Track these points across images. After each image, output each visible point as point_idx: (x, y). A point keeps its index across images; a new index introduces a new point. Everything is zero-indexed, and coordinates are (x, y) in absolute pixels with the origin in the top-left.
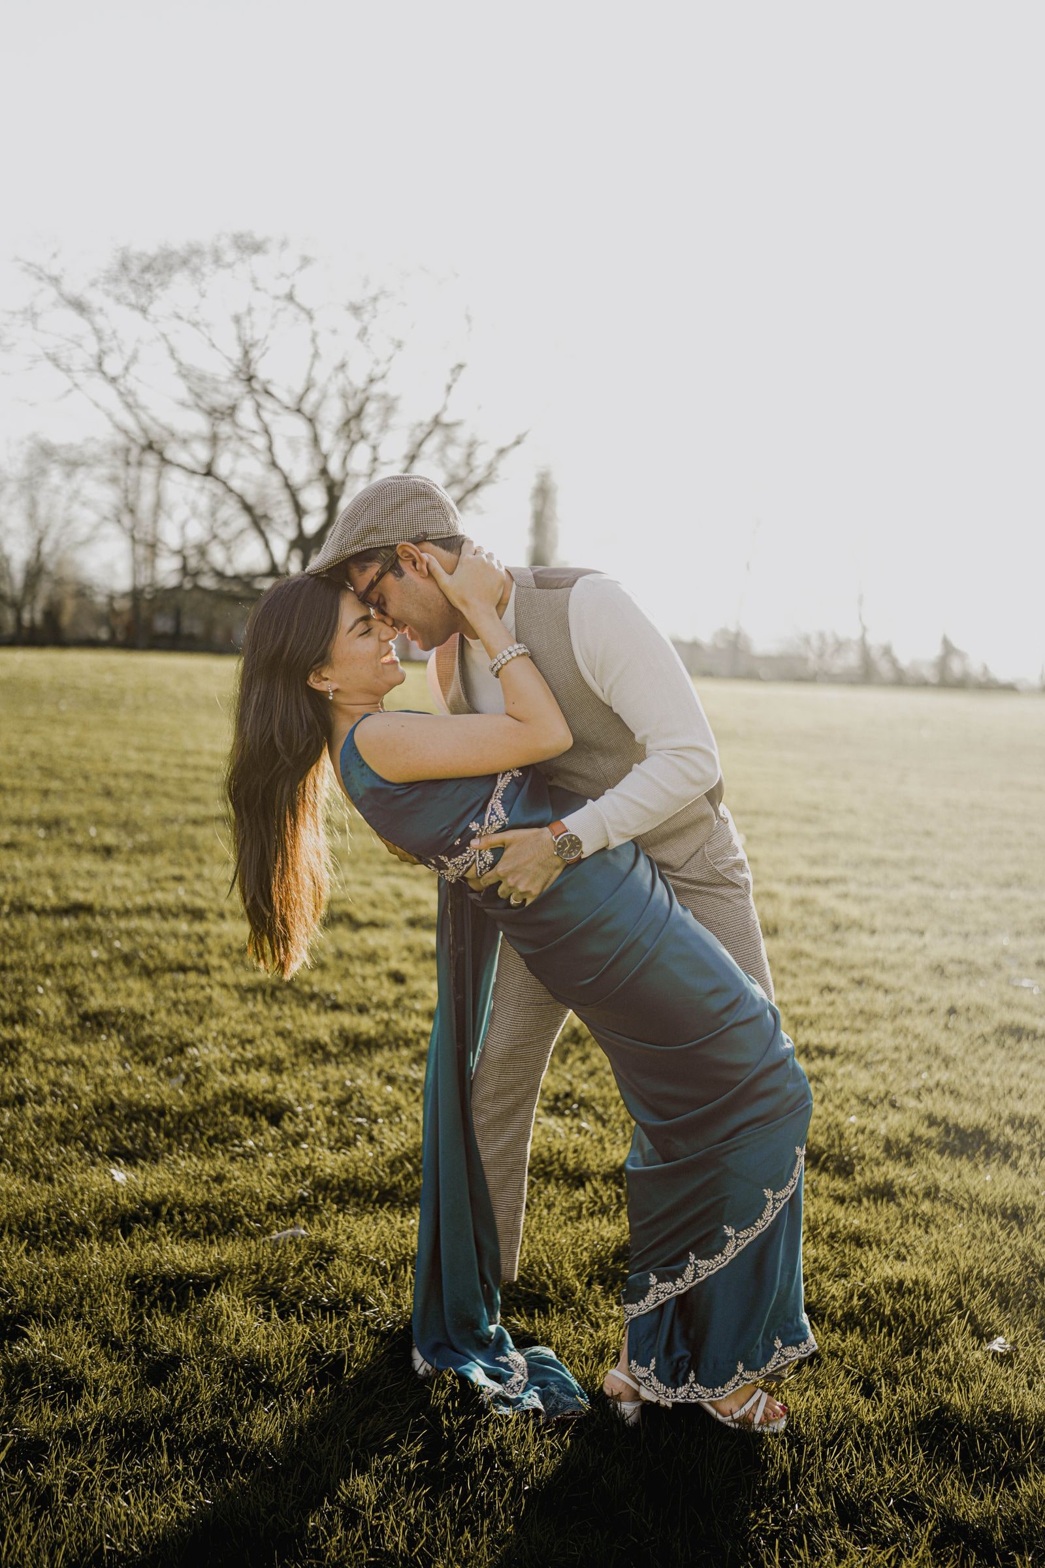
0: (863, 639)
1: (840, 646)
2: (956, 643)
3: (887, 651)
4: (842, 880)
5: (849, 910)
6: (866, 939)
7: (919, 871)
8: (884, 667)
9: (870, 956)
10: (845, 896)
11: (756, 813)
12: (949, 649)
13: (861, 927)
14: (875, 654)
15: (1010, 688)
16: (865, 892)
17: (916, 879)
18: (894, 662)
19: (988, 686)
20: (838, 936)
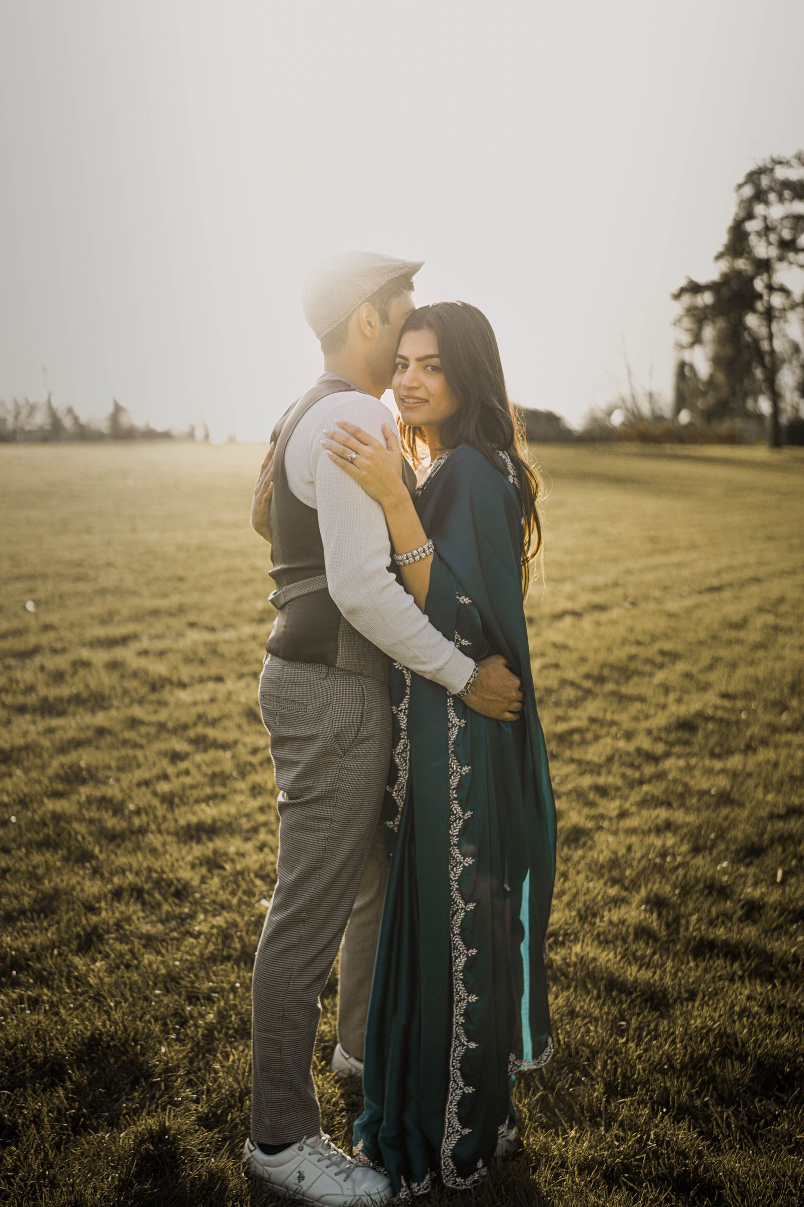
0: (49, 401)
1: (32, 409)
2: (122, 403)
3: (70, 411)
4: (135, 637)
5: (157, 668)
6: (184, 696)
7: (192, 617)
8: (68, 423)
9: (194, 711)
10: (145, 653)
11: (31, 577)
12: (118, 409)
13: (171, 682)
14: (61, 413)
15: (166, 436)
16: (159, 645)
17: (192, 625)
18: (76, 419)
19: (151, 436)
20: (156, 696)
